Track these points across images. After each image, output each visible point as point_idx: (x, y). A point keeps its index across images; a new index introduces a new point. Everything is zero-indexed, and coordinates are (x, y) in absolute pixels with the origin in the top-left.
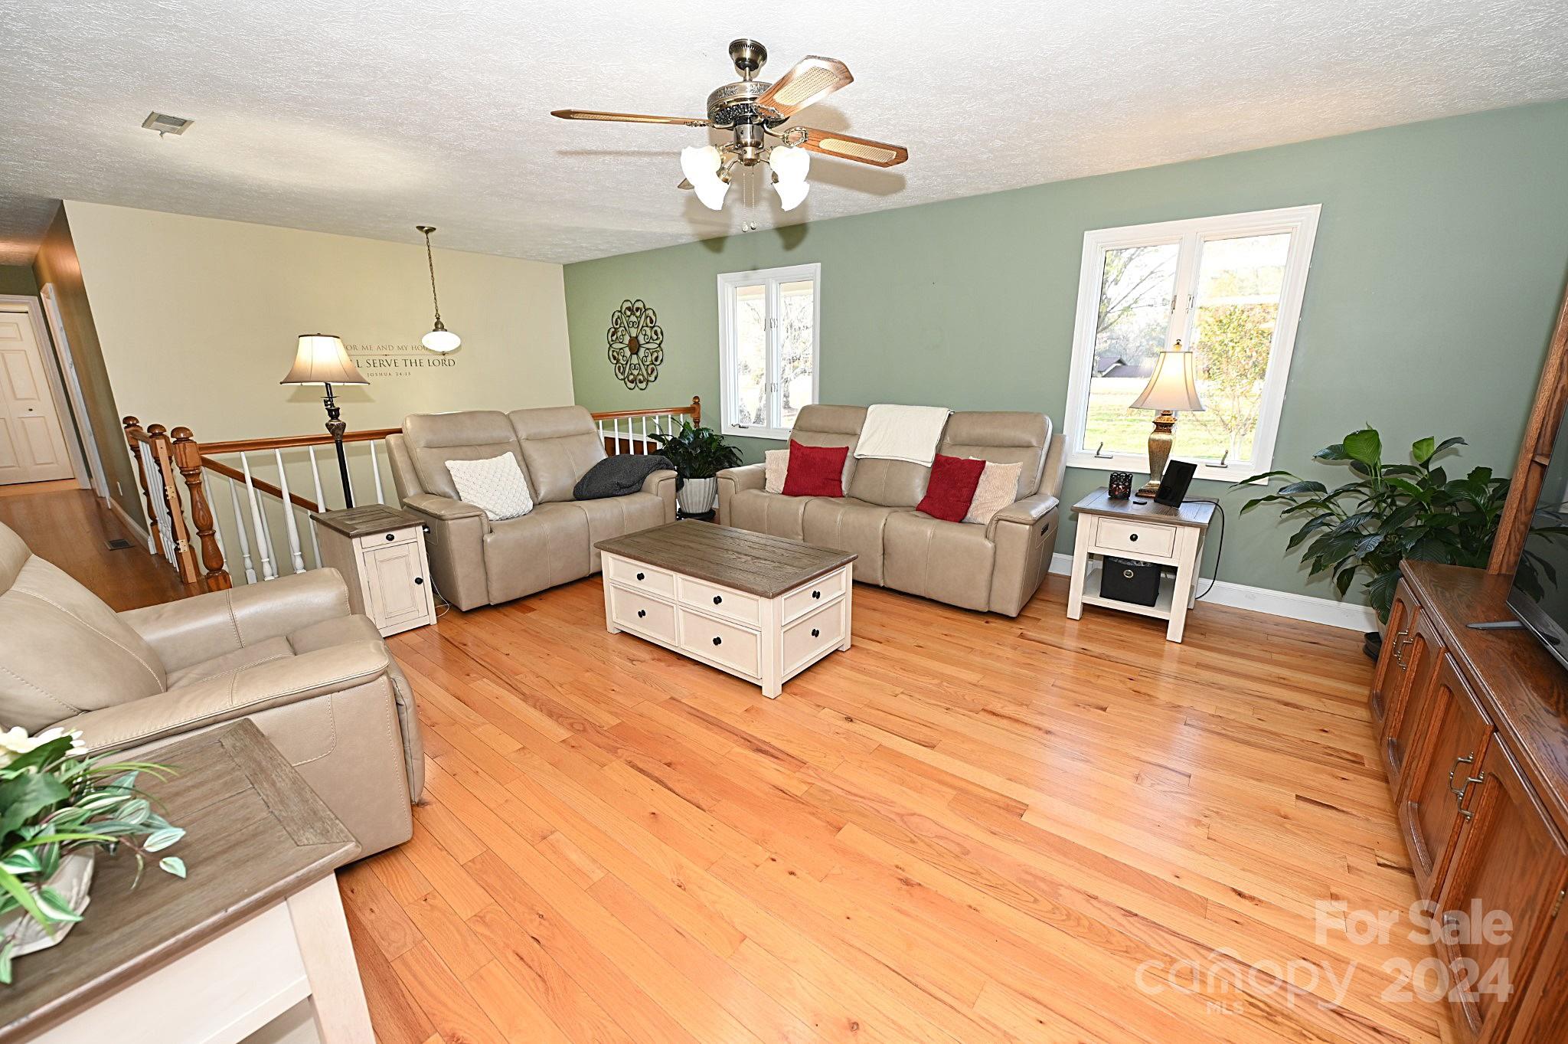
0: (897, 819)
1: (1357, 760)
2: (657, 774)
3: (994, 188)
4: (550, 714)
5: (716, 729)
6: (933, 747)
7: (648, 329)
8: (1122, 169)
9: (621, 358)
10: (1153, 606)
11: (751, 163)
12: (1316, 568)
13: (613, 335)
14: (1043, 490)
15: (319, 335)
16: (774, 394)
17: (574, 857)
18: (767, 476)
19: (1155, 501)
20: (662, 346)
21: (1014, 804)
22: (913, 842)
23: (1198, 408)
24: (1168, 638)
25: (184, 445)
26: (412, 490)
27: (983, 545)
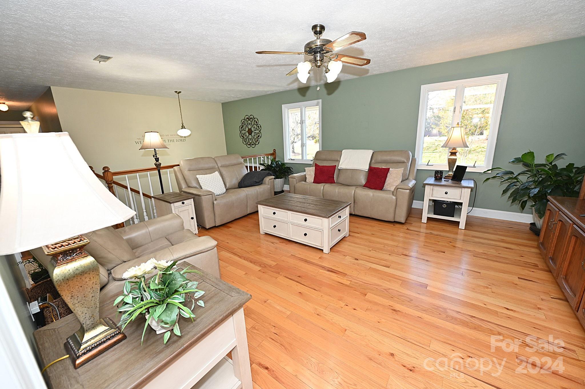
0: (385, 291)
1: (536, 266)
2: (296, 280)
3: (387, 71)
4: (251, 262)
5: (312, 265)
6: (389, 267)
7: (255, 126)
8: (435, 63)
9: (245, 136)
10: (453, 217)
11: (319, 66)
12: (513, 201)
13: (241, 128)
14: (410, 178)
15: (151, 132)
16: (304, 147)
17: (278, 307)
18: (307, 177)
19: (452, 180)
20: (261, 131)
21: (423, 284)
22: (392, 298)
23: (466, 146)
24: (459, 228)
25: (108, 173)
26: (184, 186)
27: (392, 198)
